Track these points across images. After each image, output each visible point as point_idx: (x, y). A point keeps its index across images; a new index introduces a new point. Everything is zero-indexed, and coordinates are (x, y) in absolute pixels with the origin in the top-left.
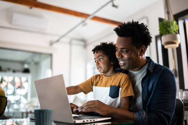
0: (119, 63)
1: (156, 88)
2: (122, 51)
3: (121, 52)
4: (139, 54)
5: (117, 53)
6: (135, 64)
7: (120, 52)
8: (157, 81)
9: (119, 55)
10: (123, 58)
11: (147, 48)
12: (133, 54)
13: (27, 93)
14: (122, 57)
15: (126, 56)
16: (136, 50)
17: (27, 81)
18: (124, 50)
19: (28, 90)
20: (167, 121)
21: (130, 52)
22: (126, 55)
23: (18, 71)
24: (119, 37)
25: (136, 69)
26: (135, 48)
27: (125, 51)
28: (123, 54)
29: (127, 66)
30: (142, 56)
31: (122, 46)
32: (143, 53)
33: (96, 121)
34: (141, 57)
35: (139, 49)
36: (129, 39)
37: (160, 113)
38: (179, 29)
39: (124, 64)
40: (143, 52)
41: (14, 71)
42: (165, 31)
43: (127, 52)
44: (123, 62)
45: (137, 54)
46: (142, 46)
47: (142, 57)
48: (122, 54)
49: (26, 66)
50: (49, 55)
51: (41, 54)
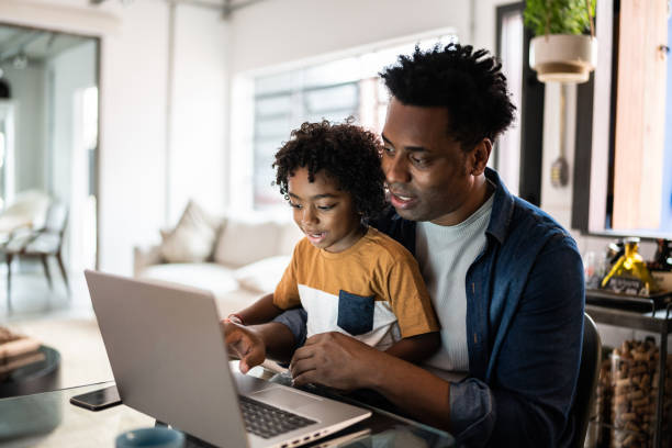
1: (518, 309)
2: (408, 156)
3: (406, 160)
7: (401, 161)
8: (521, 284)
9: (396, 171)
10: (413, 184)
14: (409, 178)
16: (461, 155)
18: (418, 156)
20: (552, 429)
21: (440, 162)
24: (400, 107)
26: (457, 148)
27: (423, 158)
28: (414, 171)
30: (476, 175)
31: (414, 139)
32: (481, 164)
33: (322, 435)
34: (472, 177)
35: (470, 151)
38: (595, 12)
40: (481, 160)
42: (547, 18)
43: (429, 161)
45: (464, 170)
46: (481, 139)
47: (475, 179)
48: (408, 168)
50: (85, 38)
51: (55, 34)
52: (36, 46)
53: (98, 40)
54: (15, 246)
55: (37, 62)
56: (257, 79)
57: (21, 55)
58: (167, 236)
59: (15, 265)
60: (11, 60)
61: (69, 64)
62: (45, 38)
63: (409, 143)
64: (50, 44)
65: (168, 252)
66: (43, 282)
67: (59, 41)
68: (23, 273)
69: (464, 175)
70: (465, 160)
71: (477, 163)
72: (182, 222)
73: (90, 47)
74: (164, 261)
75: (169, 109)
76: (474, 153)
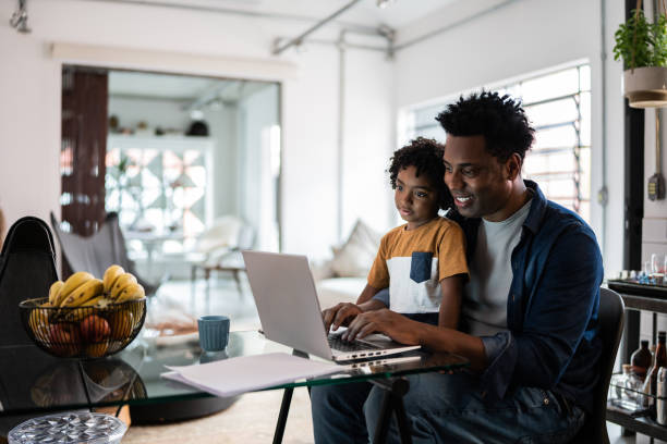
0: (456, 203)
2: (461, 171)
3: (460, 174)
4: (505, 174)
5: (448, 178)
6: (498, 202)
7: (457, 175)
9: (455, 182)
10: (467, 188)
11: (523, 157)
12: (491, 176)
13: (202, 201)
14: (464, 185)
15: (472, 184)
16: (498, 167)
17: (201, 161)
18: (467, 169)
19: (205, 189)
21: (484, 172)
22: (474, 180)
23: (172, 131)
24: (452, 138)
25: (499, 215)
26: (494, 161)
27: (471, 171)
28: (466, 179)
29: (476, 206)
30: (513, 180)
31: (462, 159)
32: (515, 172)
33: (383, 354)
34: (510, 182)
35: (505, 163)
36: (480, 141)
39: (469, 204)
40: (515, 169)
41: (159, 132)
43: (476, 172)
44: (467, 199)
46: (511, 154)
47: (513, 183)
48: (462, 178)
50: (269, 83)
51: (244, 81)
52: (229, 92)
53: (279, 84)
54: (212, 263)
55: (231, 104)
56: (417, 112)
57: (217, 99)
58: (338, 252)
59: (213, 281)
60: (209, 103)
61: (257, 106)
62: (235, 86)
63: (460, 162)
64: (240, 89)
65: (338, 267)
66: (235, 295)
67: (248, 87)
68: (219, 288)
69: (502, 181)
70: (502, 169)
71: (511, 171)
72: (350, 240)
73: (273, 90)
74: (336, 275)
75: (340, 141)
76: (508, 164)
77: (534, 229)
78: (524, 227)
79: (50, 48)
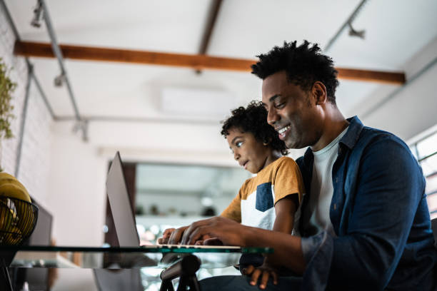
2: (274, 106)
3: (274, 109)
7: (272, 110)
9: (271, 116)
10: (282, 119)
14: (279, 118)
18: (277, 101)
22: (285, 109)
27: (281, 102)
30: (322, 106)
32: (322, 98)
35: (311, 91)
37: (365, 236)
39: (288, 133)
40: (321, 96)
41: (184, 215)
43: (285, 102)
44: (286, 129)
49: (207, 202)
63: (270, 96)
76: (314, 91)
77: (350, 144)
78: (341, 144)
79: (100, 151)
